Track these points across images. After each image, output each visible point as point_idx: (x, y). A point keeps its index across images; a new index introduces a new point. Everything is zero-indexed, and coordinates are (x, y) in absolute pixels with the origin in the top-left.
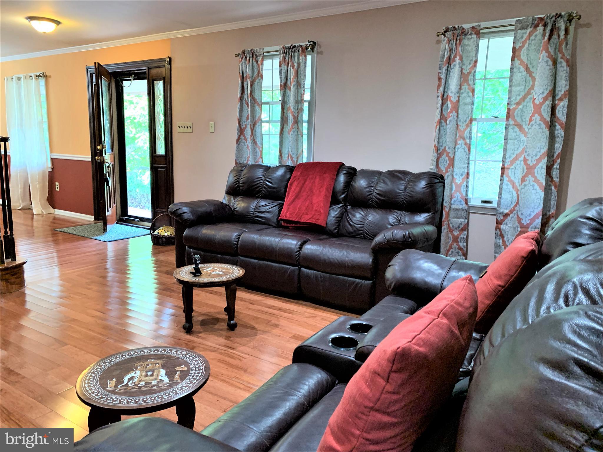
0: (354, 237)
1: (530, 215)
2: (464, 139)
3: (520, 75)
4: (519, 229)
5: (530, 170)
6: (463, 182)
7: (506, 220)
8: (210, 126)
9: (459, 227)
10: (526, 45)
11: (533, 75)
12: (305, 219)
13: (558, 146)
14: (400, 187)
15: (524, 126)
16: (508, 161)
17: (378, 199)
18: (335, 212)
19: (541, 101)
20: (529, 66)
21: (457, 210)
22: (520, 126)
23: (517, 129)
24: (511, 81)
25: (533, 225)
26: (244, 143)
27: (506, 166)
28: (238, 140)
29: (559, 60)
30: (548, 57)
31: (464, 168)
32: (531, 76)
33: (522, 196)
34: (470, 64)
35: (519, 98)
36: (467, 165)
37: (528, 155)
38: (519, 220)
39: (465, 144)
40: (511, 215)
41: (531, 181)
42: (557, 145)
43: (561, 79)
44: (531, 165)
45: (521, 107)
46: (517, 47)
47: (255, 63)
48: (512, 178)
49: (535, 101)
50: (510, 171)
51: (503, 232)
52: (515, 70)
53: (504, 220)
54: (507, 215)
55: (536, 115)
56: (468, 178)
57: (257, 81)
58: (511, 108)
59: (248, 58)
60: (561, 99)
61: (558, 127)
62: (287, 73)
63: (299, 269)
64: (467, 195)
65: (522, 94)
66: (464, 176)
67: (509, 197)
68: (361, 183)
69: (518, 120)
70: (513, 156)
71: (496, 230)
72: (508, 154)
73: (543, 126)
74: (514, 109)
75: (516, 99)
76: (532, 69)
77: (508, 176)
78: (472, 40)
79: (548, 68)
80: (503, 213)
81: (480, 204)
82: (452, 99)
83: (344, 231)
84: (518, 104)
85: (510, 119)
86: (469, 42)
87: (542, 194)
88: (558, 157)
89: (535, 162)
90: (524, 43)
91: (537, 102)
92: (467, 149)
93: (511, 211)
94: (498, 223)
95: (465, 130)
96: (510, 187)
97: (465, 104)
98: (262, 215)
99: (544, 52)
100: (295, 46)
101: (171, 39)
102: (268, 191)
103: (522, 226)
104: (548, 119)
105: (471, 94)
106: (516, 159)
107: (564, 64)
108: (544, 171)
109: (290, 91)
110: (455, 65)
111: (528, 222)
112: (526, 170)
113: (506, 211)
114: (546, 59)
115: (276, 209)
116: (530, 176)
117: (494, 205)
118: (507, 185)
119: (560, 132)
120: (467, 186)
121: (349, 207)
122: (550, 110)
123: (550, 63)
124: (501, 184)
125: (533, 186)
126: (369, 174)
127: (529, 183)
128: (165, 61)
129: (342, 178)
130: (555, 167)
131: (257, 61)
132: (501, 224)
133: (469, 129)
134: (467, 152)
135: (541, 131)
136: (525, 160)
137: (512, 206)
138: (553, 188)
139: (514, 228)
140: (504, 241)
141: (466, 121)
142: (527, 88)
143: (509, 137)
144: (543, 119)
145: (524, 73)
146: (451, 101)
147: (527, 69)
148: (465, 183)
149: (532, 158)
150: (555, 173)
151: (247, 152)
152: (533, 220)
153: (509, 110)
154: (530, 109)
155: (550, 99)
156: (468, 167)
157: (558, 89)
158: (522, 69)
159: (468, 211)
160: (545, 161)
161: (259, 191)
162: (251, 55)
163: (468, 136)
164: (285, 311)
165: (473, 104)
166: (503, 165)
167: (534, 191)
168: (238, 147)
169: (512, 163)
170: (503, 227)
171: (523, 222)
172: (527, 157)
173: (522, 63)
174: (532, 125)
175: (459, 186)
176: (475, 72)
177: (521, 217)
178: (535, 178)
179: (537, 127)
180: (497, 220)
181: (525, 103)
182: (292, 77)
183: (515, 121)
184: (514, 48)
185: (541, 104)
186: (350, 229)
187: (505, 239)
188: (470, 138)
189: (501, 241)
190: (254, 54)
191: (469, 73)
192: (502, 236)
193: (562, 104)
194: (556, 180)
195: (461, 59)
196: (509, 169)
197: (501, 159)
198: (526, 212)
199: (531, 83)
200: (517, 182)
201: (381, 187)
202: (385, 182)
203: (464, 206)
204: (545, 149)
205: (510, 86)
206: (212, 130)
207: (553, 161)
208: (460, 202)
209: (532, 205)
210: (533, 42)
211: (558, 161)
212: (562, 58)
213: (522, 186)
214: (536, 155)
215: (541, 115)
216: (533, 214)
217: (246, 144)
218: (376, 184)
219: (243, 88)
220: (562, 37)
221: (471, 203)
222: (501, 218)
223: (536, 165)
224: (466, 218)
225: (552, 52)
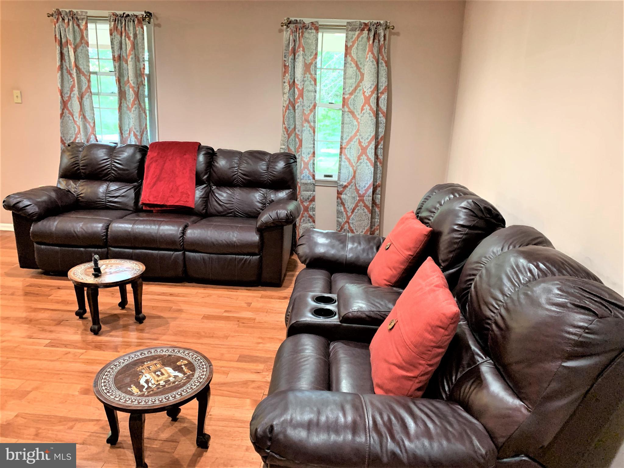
0: (224, 216)
1: (365, 186)
2: (309, 122)
3: (352, 70)
4: (358, 198)
5: (364, 150)
6: (310, 160)
7: (345, 191)
8: (15, 96)
9: (308, 199)
10: (356, 45)
11: (361, 70)
12: (171, 202)
13: (382, 130)
14: (262, 167)
15: (356, 113)
16: (345, 141)
17: (243, 178)
18: (199, 193)
19: (370, 94)
20: (358, 63)
21: (306, 184)
22: (352, 113)
23: (350, 116)
24: (345, 74)
25: (367, 195)
26: (69, 117)
27: (343, 146)
28: (62, 115)
29: (381, 61)
30: (373, 58)
31: (311, 148)
32: (360, 71)
33: (358, 171)
34: (311, 55)
35: (351, 89)
36: (312, 146)
37: (362, 138)
38: (357, 191)
39: (310, 127)
40: (349, 187)
41: (365, 160)
42: (380, 130)
43: (382, 76)
44: (364, 146)
45: (353, 97)
46: (349, 46)
47: (76, 27)
48: (349, 156)
49: (366, 94)
50: (346, 150)
51: (344, 201)
52: (348, 65)
53: (343, 191)
54: (345, 187)
55: (367, 105)
56: (314, 156)
57: (81, 48)
58: (346, 97)
59: (66, 21)
60: (382, 93)
61: (381, 115)
62: (121, 43)
63: (184, 254)
64: (314, 171)
65: (354, 86)
66: (310, 155)
67: (347, 171)
68: (221, 163)
69: (352, 108)
70: (348, 138)
71: (337, 199)
72: (345, 136)
73: (372, 114)
74: (349, 98)
75: (349, 90)
76: (360, 66)
77: (345, 155)
78: (312, 34)
79: (373, 67)
80: (342, 185)
81: (323, 178)
82: (299, 87)
83: (212, 210)
84: (351, 94)
85: (345, 107)
86: (309, 36)
87: (372, 169)
88: (381, 139)
89: (367, 144)
90: (354, 43)
91: (367, 95)
92: (312, 132)
93: (349, 184)
94: (339, 193)
95: (309, 114)
96: (347, 163)
97: (309, 91)
98: (116, 200)
99: (370, 53)
100: (128, 16)
102: (118, 173)
103: (360, 196)
104: (375, 109)
105: (313, 83)
106: (351, 140)
107: (384, 64)
108: (373, 151)
109: (127, 63)
110: (299, 55)
111: (364, 192)
112: (360, 151)
113: (345, 184)
114: (372, 59)
115: (132, 193)
116: (364, 155)
117: (335, 178)
118: (345, 162)
119: (382, 119)
120: (314, 164)
121: (214, 187)
122: (376, 101)
123: (375, 63)
124: (340, 161)
125: (366, 163)
126: (229, 154)
127: (364, 161)
129: (201, 158)
130: (379, 147)
131: (78, 26)
132: (341, 194)
133: (313, 114)
134: (313, 134)
135: (370, 118)
136: (360, 143)
137: (350, 179)
138: (378, 164)
139: (354, 198)
140: (345, 208)
141: (309, 106)
142: (358, 81)
143: (345, 122)
144: (371, 109)
145: (355, 68)
146: (297, 88)
147: (357, 65)
148: (312, 161)
149: (365, 140)
150: (380, 152)
151: (74, 127)
152: (367, 190)
153: (344, 98)
154: (361, 100)
155: (376, 92)
156: (314, 147)
157: (380, 85)
158: (353, 65)
159: (316, 184)
160: (373, 143)
161: (107, 174)
162: (70, 18)
163: (312, 120)
164: (178, 295)
165: (316, 92)
166: (341, 145)
167: (367, 168)
168: (62, 122)
169: (348, 143)
170: (343, 196)
171: (360, 192)
172: (361, 140)
173: (353, 59)
174: (364, 113)
175: (306, 164)
176: (316, 63)
177: (358, 188)
178: (367, 156)
179: (368, 115)
180: (338, 191)
181: (356, 94)
182: (128, 49)
183: (349, 108)
184: (346, 46)
185: (370, 96)
186: (220, 209)
187: (346, 206)
188: (314, 122)
189: (342, 208)
190: (74, 17)
191: (311, 63)
192: (343, 204)
193: (383, 96)
194: (381, 157)
195: (304, 51)
196: (345, 148)
197: (340, 140)
198: (362, 184)
199: (360, 77)
200: (354, 159)
201: (244, 167)
202: (248, 163)
203: (312, 181)
204: (373, 134)
205: (345, 78)
206: (19, 100)
207: (378, 142)
208: (309, 177)
209: (366, 178)
210: (361, 43)
211: (382, 143)
212: (382, 59)
213: (358, 164)
214: (368, 138)
215: (370, 105)
216: (367, 186)
217: (71, 118)
218: (239, 165)
219: (62, 54)
220: (382, 42)
221: (316, 178)
222: (341, 189)
223: (368, 146)
224: (314, 191)
225: (376, 55)
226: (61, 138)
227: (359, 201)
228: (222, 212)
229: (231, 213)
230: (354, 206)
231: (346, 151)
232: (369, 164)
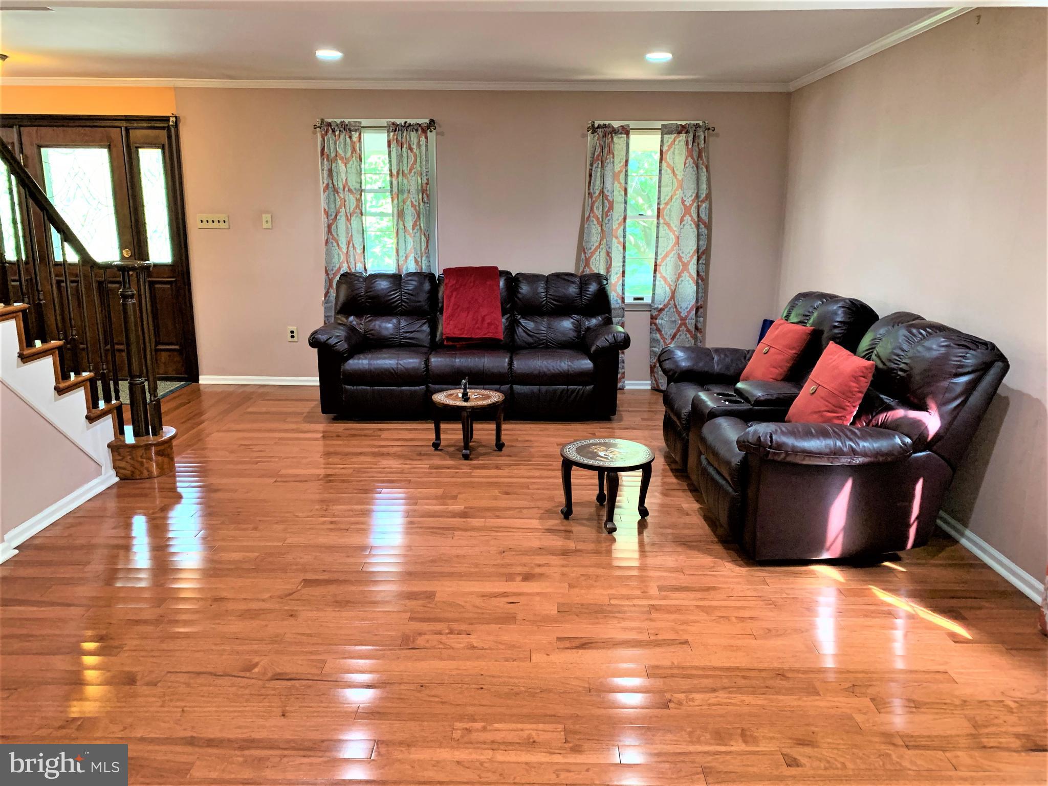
0: (535, 347)
1: (687, 308)
2: (617, 238)
3: (667, 177)
4: (679, 322)
5: (684, 266)
6: (618, 281)
7: (661, 315)
8: (264, 220)
10: (673, 149)
11: (678, 177)
12: (480, 334)
13: (703, 243)
14: (573, 290)
15: (672, 225)
16: (659, 258)
17: (553, 304)
18: (503, 323)
19: (690, 203)
20: (675, 169)
21: (618, 309)
22: (668, 225)
23: (666, 228)
25: (690, 317)
26: (332, 243)
28: (327, 242)
29: (701, 166)
30: (693, 163)
31: (619, 267)
32: (676, 178)
33: (678, 291)
34: (622, 162)
35: (668, 198)
36: (622, 264)
37: (683, 253)
38: (679, 313)
39: (620, 242)
40: (666, 310)
41: (686, 277)
42: (701, 243)
43: (702, 184)
44: (685, 261)
45: (669, 207)
47: (348, 140)
48: (664, 275)
49: (685, 203)
50: (661, 268)
51: (659, 327)
52: (663, 172)
53: (659, 315)
54: (661, 310)
55: (687, 216)
56: (623, 276)
57: (352, 162)
58: (661, 207)
59: (337, 133)
60: (703, 201)
61: (702, 226)
62: (401, 156)
64: (623, 293)
65: (670, 194)
66: (618, 275)
67: (663, 291)
68: (524, 289)
69: (667, 219)
70: (664, 254)
71: (651, 324)
72: (659, 252)
73: (693, 226)
75: (665, 199)
76: (676, 172)
77: (660, 272)
78: (622, 139)
79: (694, 173)
80: (657, 308)
81: (632, 301)
82: (609, 198)
83: (520, 343)
84: (667, 204)
85: (660, 218)
86: (619, 142)
87: (695, 288)
88: (703, 253)
89: (689, 259)
90: (670, 146)
91: (687, 204)
92: (621, 248)
93: (666, 306)
94: (652, 318)
95: (617, 228)
96: (663, 282)
97: (617, 202)
98: (411, 336)
99: (688, 158)
100: (410, 125)
101: (175, 88)
102: (410, 306)
103: (681, 319)
104: (696, 220)
105: (623, 193)
106: (667, 255)
107: (705, 170)
108: (695, 267)
109: (407, 178)
110: (608, 163)
111: (686, 314)
112: (681, 267)
113: (660, 306)
114: (691, 164)
115: (426, 328)
116: (685, 272)
117: (648, 300)
118: (660, 281)
119: (704, 230)
120: (623, 285)
121: (519, 316)
122: (696, 211)
123: (695, 169)
124: (654, 281)
125: (688, 281)
126: (533, 279)
127: (685, 279)
128: (169, 120)
129: (502, 283)
130: (701, 262)
131: (350, 137)
132: (656, 319)
133: (622, 228)
134: (622, 250)
135: (691, 229)
136: (679, 257)
137: (667, 301)
138: (701, 282)
139: (675, 322)
140: (661, 335)
141: (618, 220)
142: (674, 189)
143: (660, 235)
144: (692, 220)
145: (671, 175)
146: (607, 199)
147: (673, 172)
148: (621, 282)
149: (686, 255)
150: (702, 268)
151: (338, 255)
152: (689, 312)
153: (659, 209)
154: (679, 209)
155: (696, 201)
156: (624, 266)
157: (701, 192)
158: (669, 171)
159: (625, 308)
160: (695, 258)
162: (342, 129)
163: (622, 234)
165: (626, 203)
166: (656, 262)
167: (689, 286)
168: (327, 250)
169: (663, 259)
170: (658, 321)
171: (682, 314)
172: (680, 255)
173: (668, 165)
174: (684, 225)
175: (614, 286)
176: (627, 171)
177: (680, 310)
178: (689, 273)
179: (688, 227)
180: (651, 315)
182: (410, 162)
183: (664, 219)
184: (661, 151)
185: (692, 205)
186: (530, 340)
187: (663, 332)
188: (625, 237)
189: (658, 335)
190: (346, 128)
191: (620, 172)
192: (659, 330)
193: (704, 205)
194: (702, 274)
195: (613, 157)
196: (660, 265)
197: (654, 256)
198: (684, 305)
199: (676, 185)
200: (671, 278)
201: (554, 291)
203: (622, 305)
204: (695, 247)
205: (660, 187)
206: (269, 226)
207: (700, 256)
208: (617, 300)
209: (688, 299)
210: (678, 147)
211: (704, 257)
213: (678, 282)
214: (689, 253)
215: (691, 216)
216: (689, 307)
217: (335, 244)
218: (547, 289)
220: (702, 145)
221: (626, 301)
222: (655, 313)
223: (689, 262)
224: (623, 317)
225: (696, 158)
226: (326, 268)
227: (681, 326)
228: (532, 343)
229: (543, 344)
230: (674, 331)
232: (691, 282)
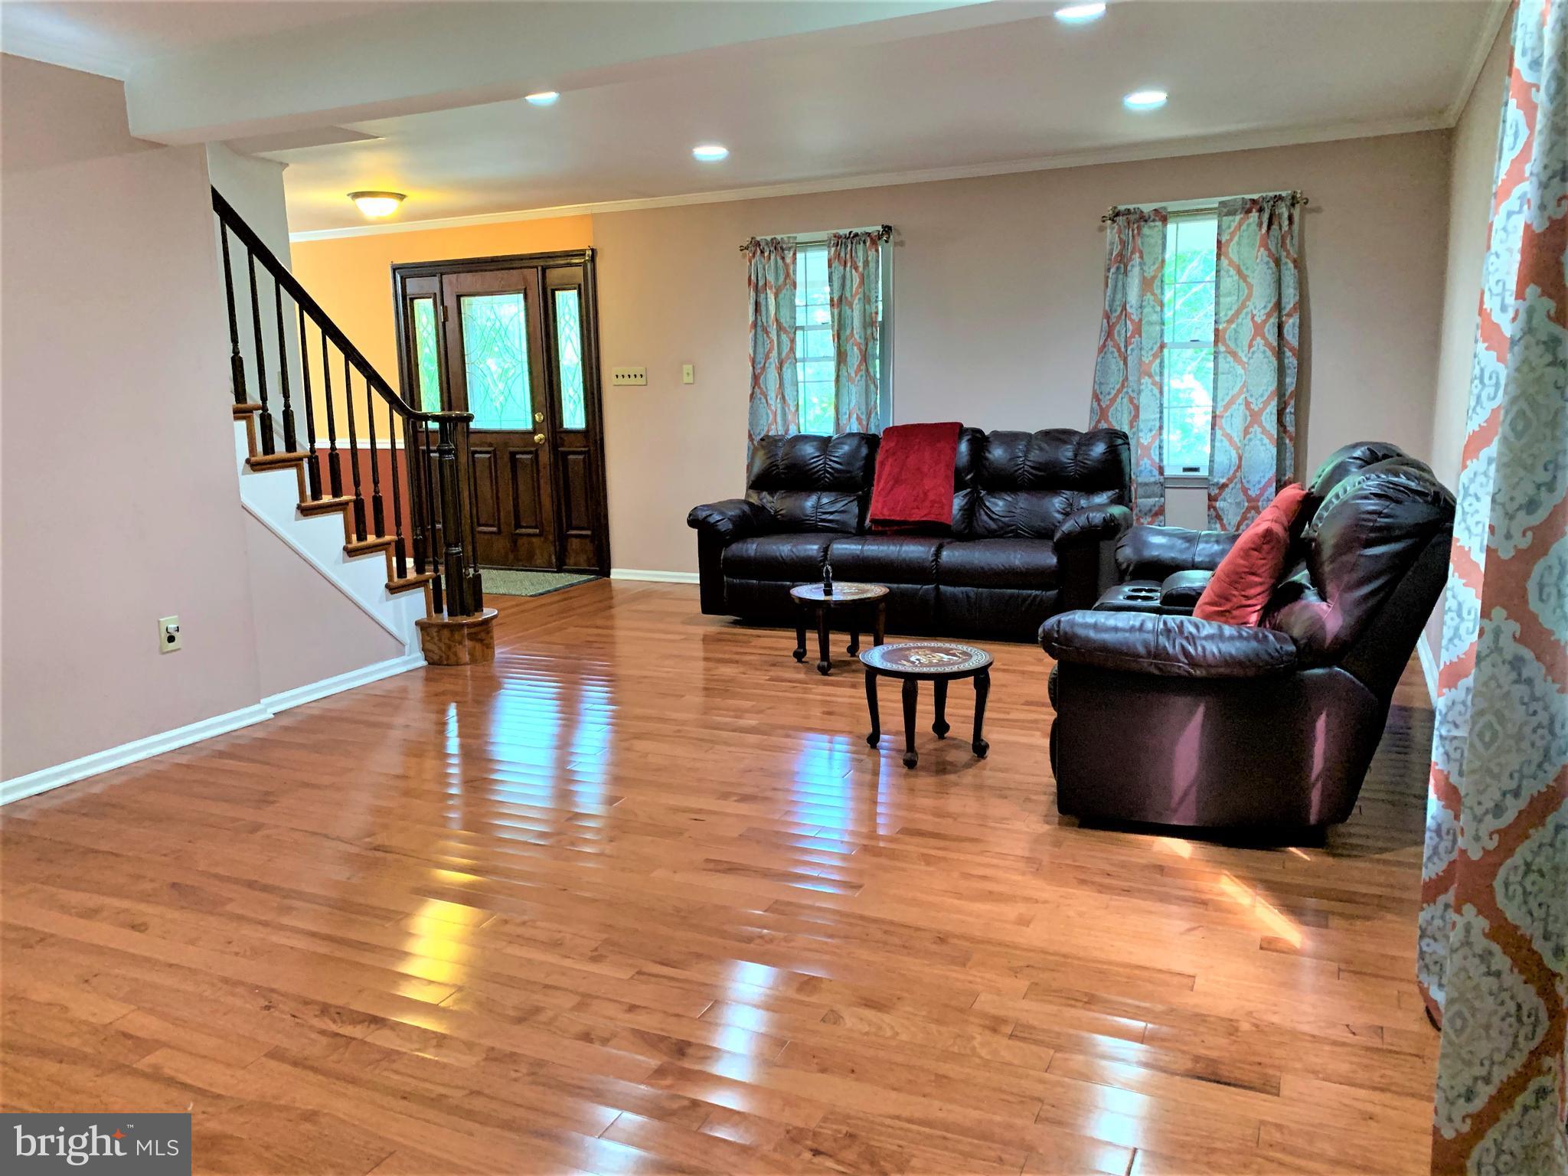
0: (1001, 536)
1: (1259, 482)
2: (1150, 376)
3: (1229, 281)
4: (1246, 504)
5: (1254, 417)
6: (1152, 442)
7: (1224, 494)
8: (685, 372)
9: (1150, 510)
10: (1236, 238)
11: (1249, 280)
12: (917, 516)
13: (1291, 381)
14: (1066, 454)
15: (1240, 354)
16: (1220, 405)
17: (1031, 474)
18: (958, 502)
19: (1264, 318)
20: (1243, 268)
21: (1146, 484)
22: (1234, 354)
23: (1230, 359)
24: (1217, 288)
25: (1265, 497)
26: (761, 400)
27: (1218, 413)
28: (751, 398)
29: (1284, 260)
30: (1268, 256)
31: (1155, 419)
32: (1245, 281)
33: (1246, 456)
34: (1154, 264)
35: (1230, 313)
36: (1158, 416)
37: (1251, 396)
38: (1245, 491)
39: (1154, 383)
40: (1231, 486)
41: (1257, 433)
42: (1288, 380)
43: (1288, 286)
44: (1256, 409)
45: (1234, 326)
46: (1223, 241)
47: (780, 261)
48: (1228, 431)
49: (1256, 319)
51: (1220, 513)
52: (1222, 273)
53: (1220, 494)
54: (1223, 486)
55: (1259, 338)
56: (1160, 434)
57: (784, 291)
58: (1221, 327)
59: (766, 254)
60: (1289, 315)
61: (1288, 354)
62: (844, 278)
63: (937, 589)
64: (1161, 460)
65: (1235, 307)
66: (1154, 432)
67: (1226, 457)
68: (997, 453)
69: (1232, 345)
70: (1227, 399)
71: (1209, 509)
72: (1220, 396)
73: (1269, 353)
74: (1225, 329)
75: (1226, 315)
76: (1245, 272)
77: (1221, 428)
78: (1156, 229)
79: (1270, 271)
80: (1217, 484)
81: (1180, 473)
82: (1133, 317)
83: (980, 530)
84: (1230, 321)
85: (1220, 344)
86: (1150, 231)
87: (1274, 451)
88: (1291, 397)
89: (1261, 406)
90: (1232, 235)
91: (1258, 320)
92: (1156, 391)
93: (1230, 480)
94: (1212, 499)
95: (1151, 362)
96: (1226, 443)
97: (1150, 323)
98: (831, 517)
99: (1262, 249)
100: (856, 235)
101: (594, 216)
102: (836, 478)
103: (1249, 499)
104: (1275, 344)
105: (1158, 309)
106: (1231, 402)
107: (1291, 265)
108: (1275, 418)
109: (851, 307)
110: (1133, 266)
111: (1258, 492)
112: (1249, 418)
113: (1223, 481)
114: (1266, 259)
115: (855, 508)
116: (1256, 426)
117: (1204, 473)
118: (1222, 441)
119: (1291, 360)
120: (1161, 447)
121: (983, 493)
122: (1276, 330)
123: (1272, 265)
124: (1213, 441)
125: (1261, 440)
126: (1009, 439)
127: (1256, 436)
128: (584, 255)
129: (964, 447)
130: (1288, 410)
131: (783, 258)
132: (1216, 500)
133: (1158, 361)
134: (1158, 395)
135: (1266, 360)
136: (1247, 404)
137: (1231, 472)
138: (1287, 441)
139: (1238, 504)
141: (1152, 349)
142: (1242, 298)
143: (1220, 370)
144: (1267, 344)
145: (1236, 278)
146: (1131, 320)
147: (1239, 272)
148: (1157, 443)
149: (1256, 399)
150: (1289, 419)
151: (767, 414)
152: (1264, 489)
153: (1217, 331)
154: (1246, 329)
155: (1276, 314)
156: (1161, 418)
157: (1284, 300)
158: (1232, 272)
159: (1165, 484)
160: (1274, 403)
161: (819, 479)
162: (772, 249)
163: (1158, 371)
165: (1163, 323)
166: (1213, 412)
167: (1263, 448)
168: (751, 407)
169: (1227, 407)
170: (1218, 504)
171: (1250, 493)
172: (1250, 400)
173: (1231, 263)
174: (1253, 353)
175: (1148, 448)
176: (1163, 276)
177: (1247, 486)
178: (1263, 428)
179: (1261, 356)
180: (1209, 495)
181: (1240, 320)
182: (855, 287)
183: (1227, 346)
184: (1219, 242)
185: (1265, 322)
186: (993, 526)
187: (1225, 521)
188: (1161, 374)
190: (777, 247)
191: (1154, 278)
192: (1219, 518)
193: (1291, 321)
194: (1291, 429)
195: (1141, 257)
196: (1222, 417)
197: (1211, 404)
198: (1254, 478)
199: (1246, 291)
200: (1237, 437)
201: (1035, 456)
202: (1041, 449)
203: (1157, 478)
204: (1273, 386)
205: (1217, 296)
206: (689, 379)
207: (1285, 403)
208: (1151, 471)
209: (1263, 467)
210: (1245, 234)
211: (1292, 402)
212: (1287, 257)
213: (1246, 442)
214: (1262, 396)
215: (1264, 337)
216: (1263, 482)
217: (764, 401)
218: (1027, 453)
219: (757, 304)
220: (1285, 227)
221: (1168, 472)
222: (1215, 491)
223: (1261, 411)
224: (1162, 496)
225: (1273, 249)
226: (749, 432)
227: (1249, 509)
228: (995, 531)
229: (1012, 531)
230: (1239, 518)
231: (1223, 422)
232: (1266, 441)
